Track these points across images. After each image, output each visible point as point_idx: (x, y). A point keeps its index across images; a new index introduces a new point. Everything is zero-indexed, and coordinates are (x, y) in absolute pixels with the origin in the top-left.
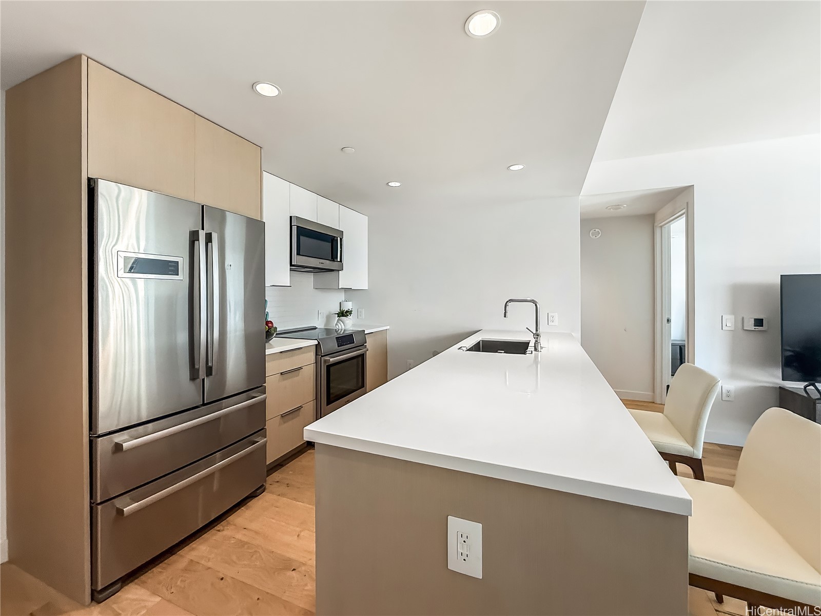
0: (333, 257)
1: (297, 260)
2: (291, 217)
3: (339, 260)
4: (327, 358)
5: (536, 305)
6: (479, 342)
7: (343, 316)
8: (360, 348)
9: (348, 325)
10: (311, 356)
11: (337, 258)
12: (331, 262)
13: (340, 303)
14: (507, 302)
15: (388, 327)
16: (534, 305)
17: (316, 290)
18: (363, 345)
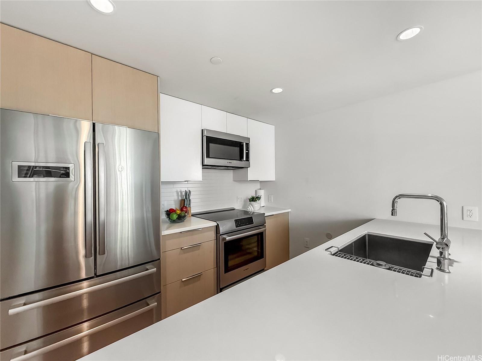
0: (241, 158)
1: (208, 161)
2: (202, 130)
3: (245, 159)
4: (224, 236)
5: (441, 204)
6: (364, 237)
7: (253, 201)
8: (260, 227)
9: (256, 208)
10: (212, 235)
11: (243, 158)
12: (238, 161)
13: (256, 190)
14: (396, 197)
15: (289, 210)
16: (438, 203)
17: (235, 182)
18: (263, 225)
